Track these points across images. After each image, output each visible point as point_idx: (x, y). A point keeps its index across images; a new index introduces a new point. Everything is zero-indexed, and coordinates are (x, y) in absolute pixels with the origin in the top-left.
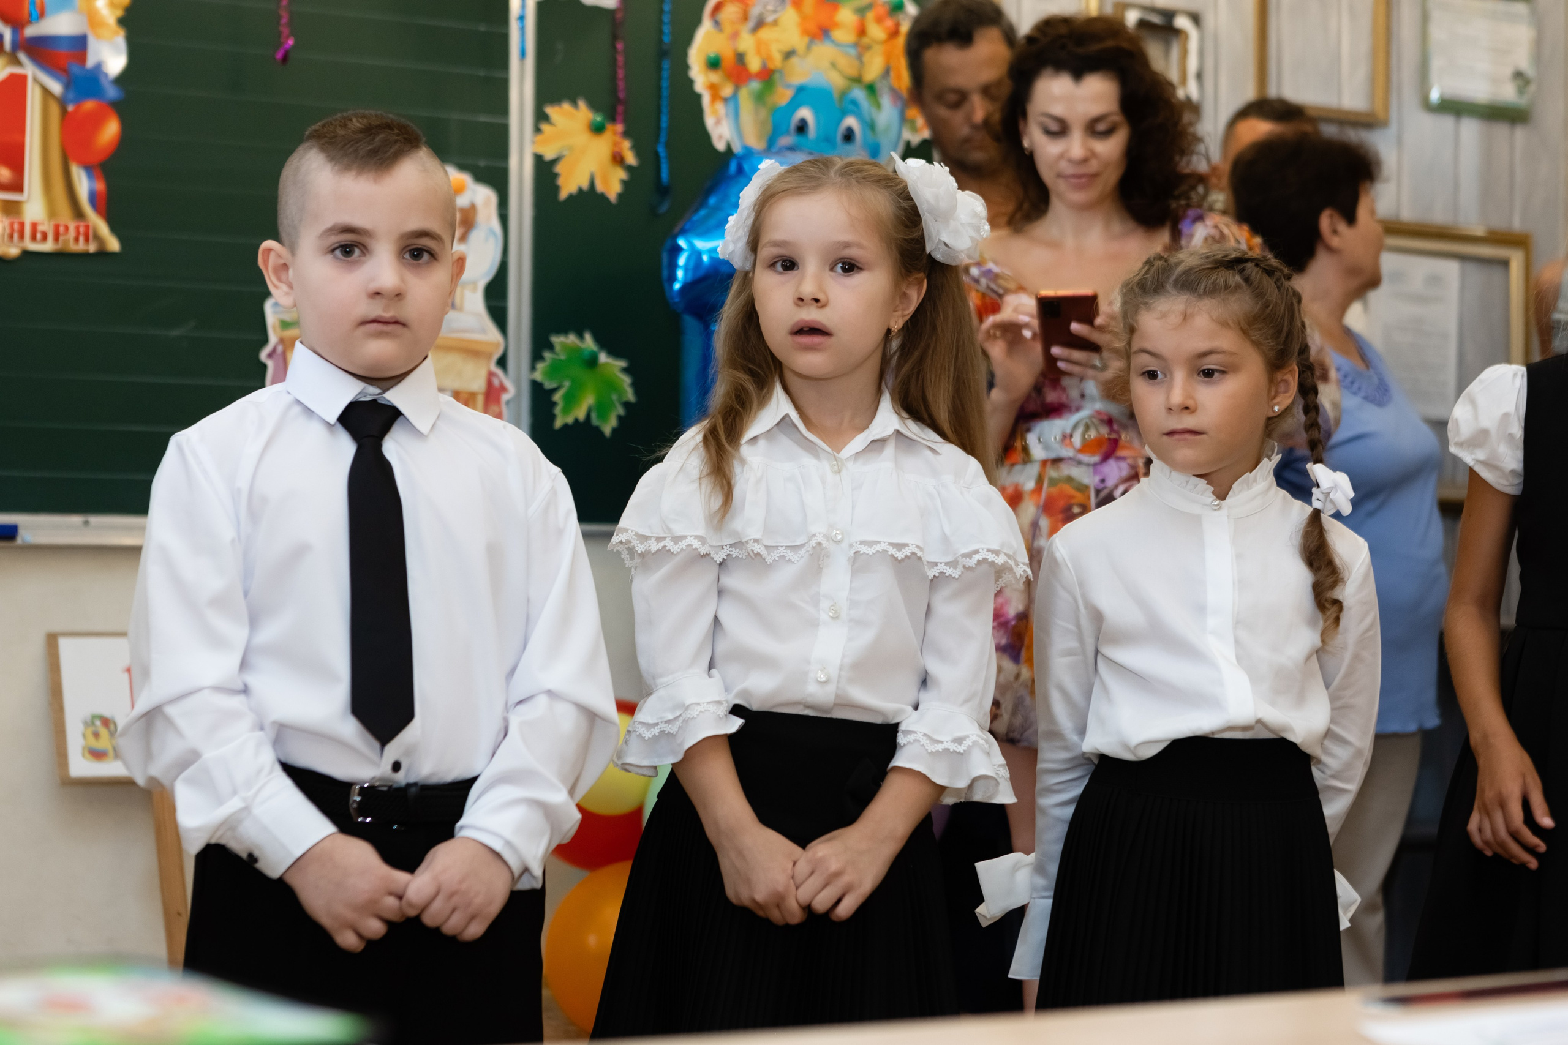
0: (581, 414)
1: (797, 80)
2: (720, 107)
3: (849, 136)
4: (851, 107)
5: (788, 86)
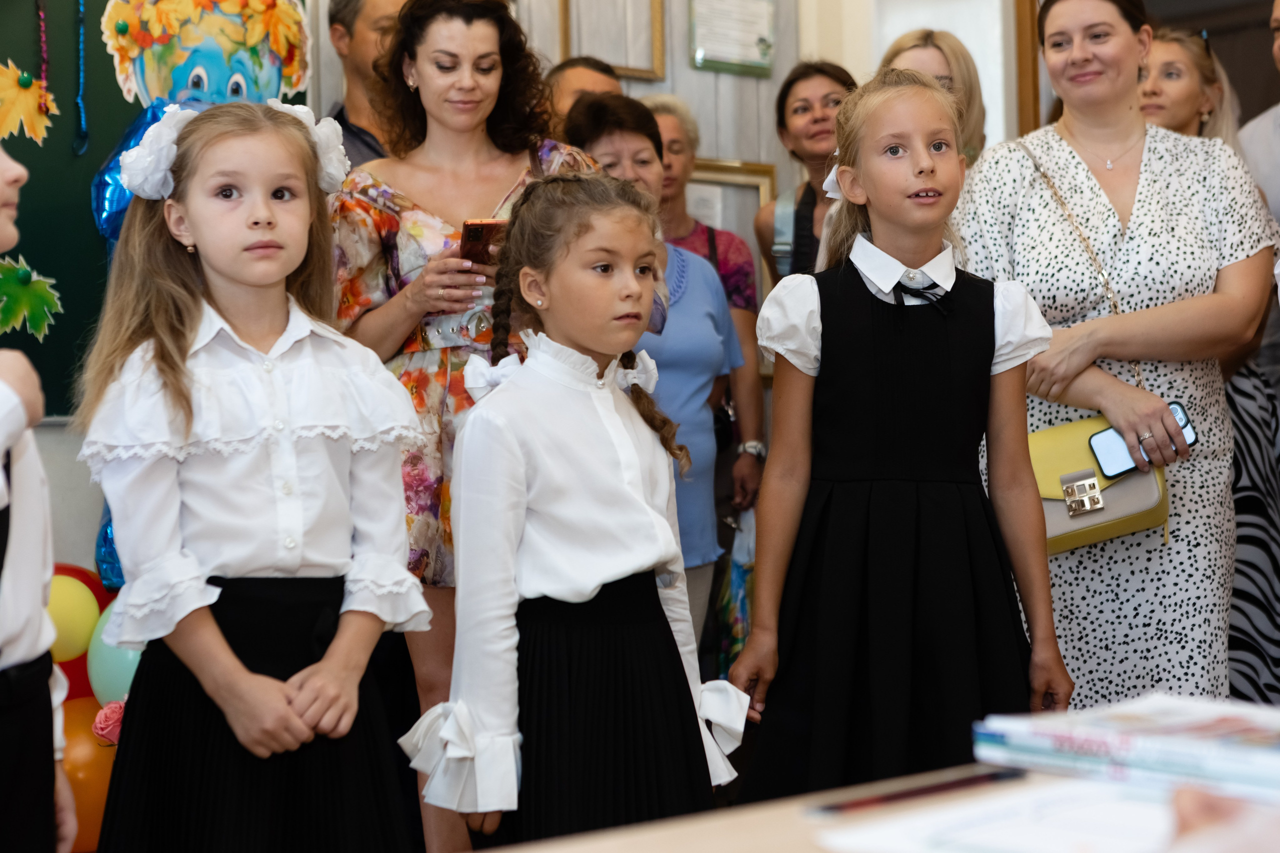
0: (17, 326)
1: (192, 45)
2: (128, 66)
3: (236, 90)
4: (238, 66)
5: (185, 49)
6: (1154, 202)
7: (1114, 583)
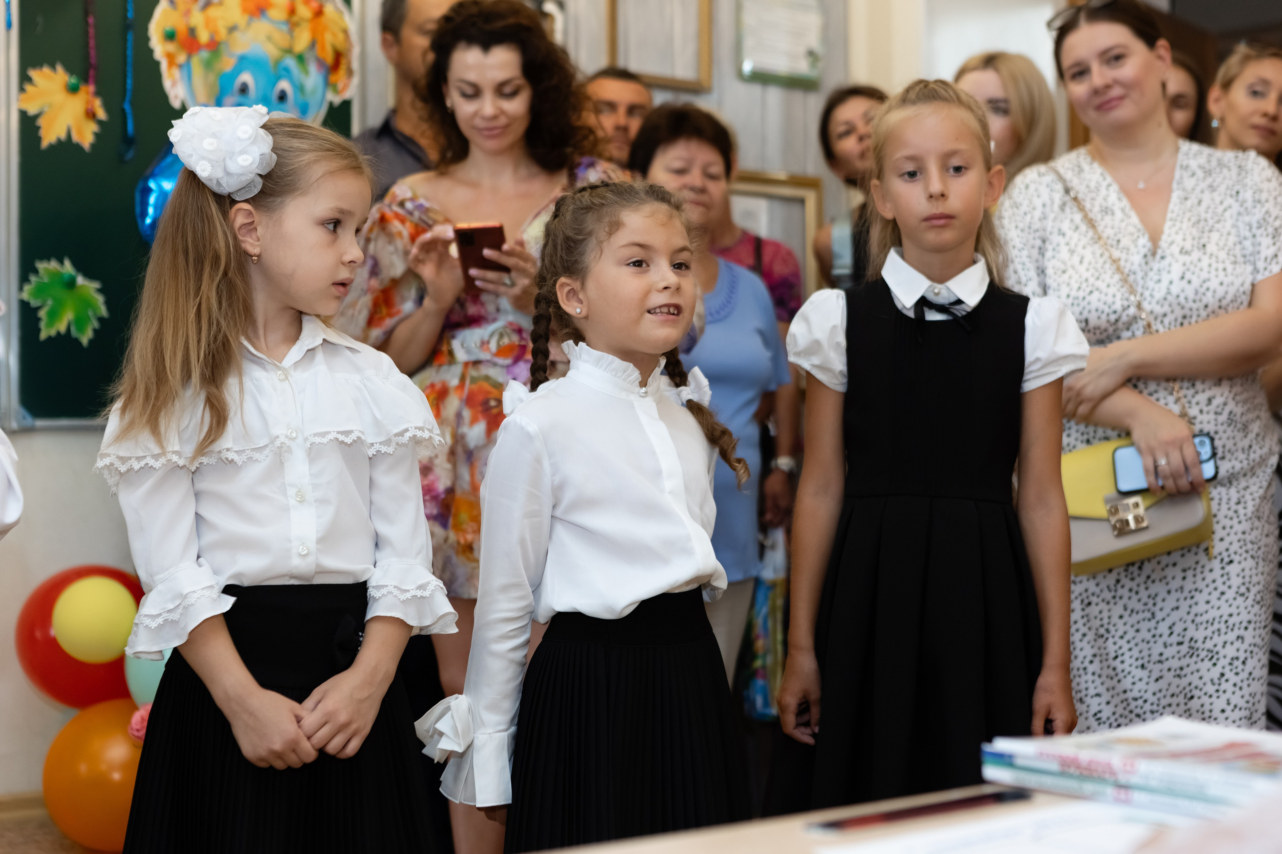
0: (62, 327)
1: (239, 51)
2: (176, 73)
4: (284, 73)
5: (232, 55)
6: (1185, 220)
7: (1151, 602)
